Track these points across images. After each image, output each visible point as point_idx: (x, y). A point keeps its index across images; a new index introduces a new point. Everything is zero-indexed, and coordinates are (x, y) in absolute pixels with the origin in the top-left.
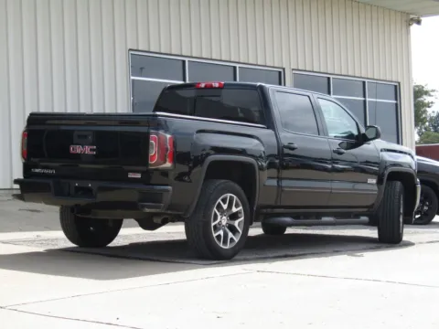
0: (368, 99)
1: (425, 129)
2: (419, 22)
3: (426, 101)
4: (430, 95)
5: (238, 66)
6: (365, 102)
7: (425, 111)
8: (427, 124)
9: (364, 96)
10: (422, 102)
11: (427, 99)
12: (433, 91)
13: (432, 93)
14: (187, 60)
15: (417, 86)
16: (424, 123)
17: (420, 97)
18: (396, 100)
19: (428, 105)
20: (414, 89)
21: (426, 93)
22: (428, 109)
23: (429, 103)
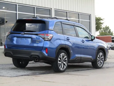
1: (102, 31)
3: (102, 22)
5: (35, 7)
7: (101, 25)
8: (102, 29)
9: (79, 19)
10: (100, 22)
12: (104, 19)
14: (17, 4)
17: (100, 21)
18: (90, 20)
19: (102, 24)
21: (102, 20)
23: (102, 23)
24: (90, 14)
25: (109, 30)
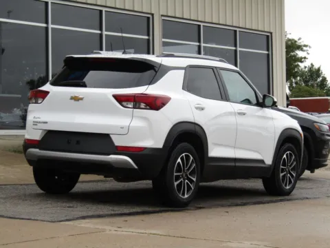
0: (239, 49)
1: (296, 83)
4: (302, 50)
6: (236, 51)
7: (297, 66)
8: (298, 78)
9: (236, 46)
10: (295, 56)
11: (300, 54)
12: (306, 46)
13: (305, 48)
14: (50, 1)
15: (289, 40)
16: (295, 77)
18: (268, 50)
19: (301, 60)
20: (286, 43)
21: (299, 48)
22: (300, 64)
23: (302, 58)
24: (268, 31)
25: (319, 79)
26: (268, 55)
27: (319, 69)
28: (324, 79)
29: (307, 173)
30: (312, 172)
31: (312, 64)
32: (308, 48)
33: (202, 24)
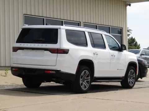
2: (130, 5)
14: (45, 18)
18: (121, 34)
25: (135, 43)
26: (121, 36)
27: (134, 39)
28: (136, 43)
29: (140, 79)
30: (141, 78)
31: (132, 37)
32: (131, 31)
33: (98, 25)
